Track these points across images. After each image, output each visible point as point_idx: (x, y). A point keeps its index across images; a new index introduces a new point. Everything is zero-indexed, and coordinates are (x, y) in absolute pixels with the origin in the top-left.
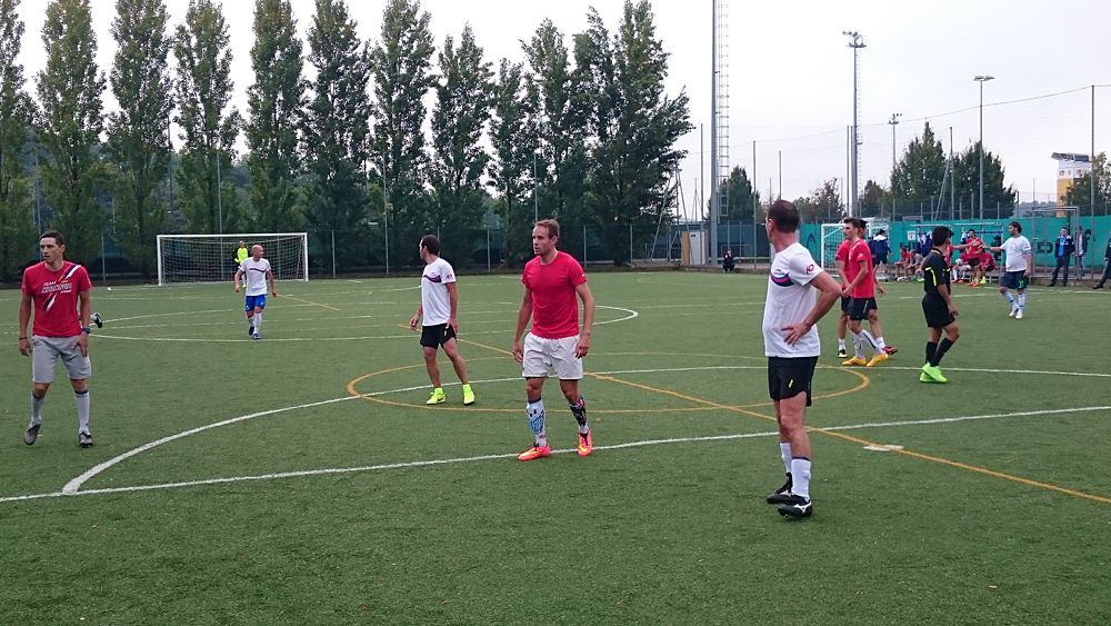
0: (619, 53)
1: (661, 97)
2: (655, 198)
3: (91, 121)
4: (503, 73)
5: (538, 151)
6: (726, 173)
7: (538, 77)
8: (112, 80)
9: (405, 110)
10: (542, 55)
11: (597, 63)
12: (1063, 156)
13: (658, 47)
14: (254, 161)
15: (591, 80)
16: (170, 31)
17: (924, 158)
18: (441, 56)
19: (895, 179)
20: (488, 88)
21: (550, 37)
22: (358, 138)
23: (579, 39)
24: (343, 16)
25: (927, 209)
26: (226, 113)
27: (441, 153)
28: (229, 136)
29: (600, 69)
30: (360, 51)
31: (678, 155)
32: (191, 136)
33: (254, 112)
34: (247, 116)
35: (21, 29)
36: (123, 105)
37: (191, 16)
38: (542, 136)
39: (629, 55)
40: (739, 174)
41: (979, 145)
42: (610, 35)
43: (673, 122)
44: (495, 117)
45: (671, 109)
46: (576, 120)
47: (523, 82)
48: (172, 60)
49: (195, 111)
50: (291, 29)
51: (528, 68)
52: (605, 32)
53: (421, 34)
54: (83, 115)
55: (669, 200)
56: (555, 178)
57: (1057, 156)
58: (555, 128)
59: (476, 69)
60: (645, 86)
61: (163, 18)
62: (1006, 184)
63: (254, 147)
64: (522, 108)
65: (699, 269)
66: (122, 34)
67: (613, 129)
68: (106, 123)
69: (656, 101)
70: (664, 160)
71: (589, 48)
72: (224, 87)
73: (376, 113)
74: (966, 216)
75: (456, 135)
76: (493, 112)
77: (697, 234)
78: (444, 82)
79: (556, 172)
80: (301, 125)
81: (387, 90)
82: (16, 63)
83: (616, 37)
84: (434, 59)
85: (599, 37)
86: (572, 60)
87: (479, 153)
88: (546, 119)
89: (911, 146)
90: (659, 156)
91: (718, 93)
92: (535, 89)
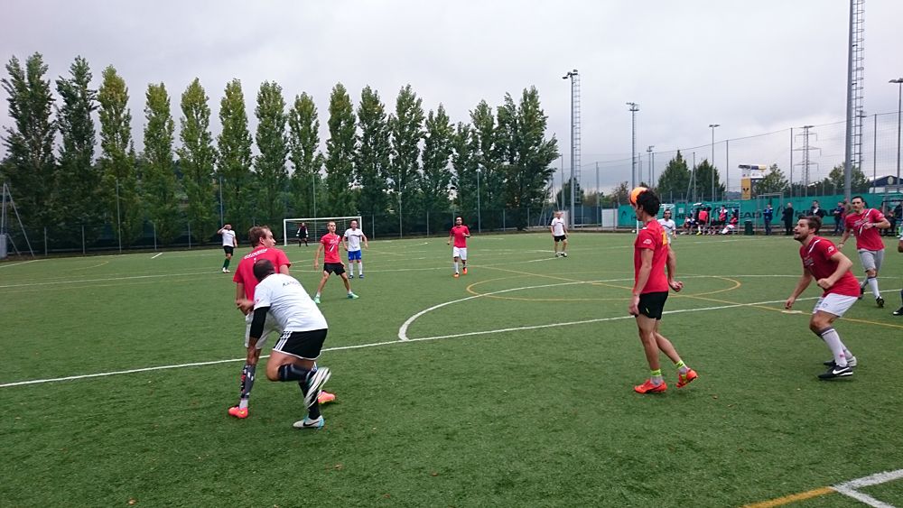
0: (521, 117)
1: (543, 140)
2: (539, 194)
3: (246, 160)
4: (459, 130)
5: (478, 170)
7: (478, 131)
8: (257, 139)
9: (408, 151)
10: (480, 120)
11: (509, 123)
12: (744, 167)
13: (541, 113)
14: (329, 180)
15: (506, 132)
16: (286, 111)
17: (676, 170)
18: (427, 122)
19: (661, 182)
20: (451, 138)
21: (484, 110)
22: (384, 167)
23: (500, 110)
24: (377, 102)
26: (315, 154)
27: (427, 173)
28: (317, 167)
29: (511, 126)
30: (386, 119)
31: (550, 171)
32: (298, 168)
33: (330, 154)
34: (326, 156)
35: (208, 113)
36: (262, 152)
37: (297, 104)
38: (480, 162)
39: (526, 118)
42: (516, 108)
43: (550, 153)
44: (455, 153)
45: (548, 146)
46: (499, 152)
47: (470, 133)
48: (288, 127)
49: (300, 154)
50: (350, 110)
51: (473, 126)
52: (514, 106)
53: (417, 111)
54: (242, 157)
55: (546, 194)
57: (741, 167)
58: (486, 158)
59: (445, 128)
60: (535, 134)
61: (282, 105)
62: (720, 182)
63: (329, 172)
64: (470, 148)
66: (261, 115)
67: (517, 157)
68: (254, 161)
69: (540, 142)
70: (544, 173)
71: (505, 115)
72: (315, 140)
73: (393, 153)
75: (434, 163)
76: (454, 150)
78: (428, 135)
80: (354, 160)
81: (399, 140)
82: (207, 131)
83: (519, 109)
84: (423, 123)
85: (510, 109)
86: (496, 121)
87: (447, 173)
88: (482, 153)
89: (671, 163)
90: (541, 171)
91: (574, 137)
92: (476, 137)
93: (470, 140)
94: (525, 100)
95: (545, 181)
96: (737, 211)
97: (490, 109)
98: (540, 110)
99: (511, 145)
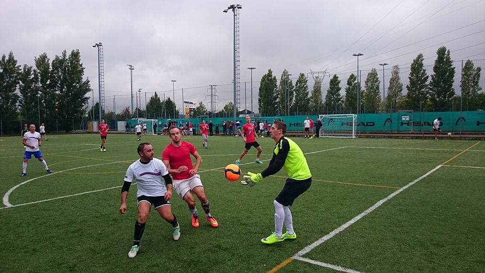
2: (79, 111)
4: (24, 69)
5: (38, 95)
7: (38, 71)
10: (41, 64)
11: (61, 68)
12: (186, 102)
13: (81, 66)
15: (58, 74)
17: (155, 102)
19: (147, 107)
20: (18, 73)
23: (53, 61)
31: (87, 98)
38: (39, 91)
41: (169, 99)
43: (85, 88)
44: (21, 84)
45: (84, 84)
46: (53, 85)
47: (33, 72)
51: (34, 67)
55: (84, 112)
58: (44, 88)
59: (14, 67)
64: (32, 81)
65: (96, 133)
67: (65, 89)
69: (80, 82)
70: (83, 99)
76: (21, 82)
77: (96, 122)
79: (45, 102)
86: (51, 67)
87: (16, 96)
88: (41, 85)
89: (152, 98)
90: (80, 98)
91: (100, 80)
92: (37, 75)
93: (33, 76)
94: (72, 56)
95: (83, 104)
96: (188, 124)
97: (49, 59)
98: (81, 64)
99: (61, 81)
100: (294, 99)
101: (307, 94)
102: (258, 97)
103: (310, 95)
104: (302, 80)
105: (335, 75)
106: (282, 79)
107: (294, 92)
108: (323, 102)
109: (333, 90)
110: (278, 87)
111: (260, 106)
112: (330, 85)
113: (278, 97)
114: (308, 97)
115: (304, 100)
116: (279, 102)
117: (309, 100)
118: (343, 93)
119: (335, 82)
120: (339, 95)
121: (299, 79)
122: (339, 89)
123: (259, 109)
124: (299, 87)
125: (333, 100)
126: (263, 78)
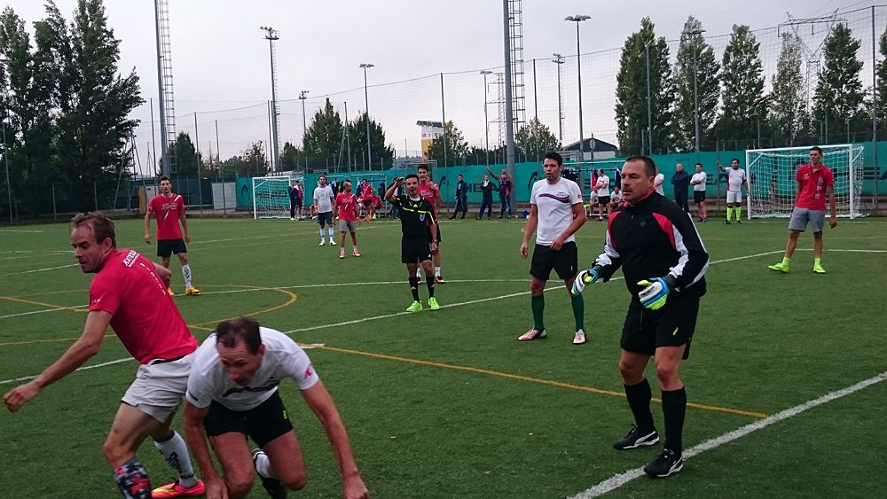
0: (76, 39)
1: (115, 77)
2: (114, 159)
5: (6, 120)
6: (173, 138)
7: (3, 56)
11: (56, 47)
12: (423, 123)
13: (110, 34)
15: (52, 61)
17: (326, 123)
19: (306, 142)
21: (12, 23)
23: (38, 25)
25: (331, 164)
29: (59, 51)
31: (132, 124)
38: (9, 108)
39: (84, 41)
40: (184, 138)
41: (366, 116)
42: (67, 23)
43: (127, 96)
45: (125, 85)
46: (40, 94)
52: (62, 21)
55: (126, 160)
56: (23, 143)
57: (419, 123)
58: (21, 101)
60: (101, 67)
67: (74, 101)
69: (111, 79)
70: (120, 127)
71: (48, 33)
74: (359, 169)
77: (152, 187)
79: (24, 138)
83: (73, 25)
85: (57, 25)
86: (33, 42)
88: (12, 93)
89: (317, 116)
91: (163, 73)
94: (83, 12)
97: (23, 23)
100: (721, 103)
101: (761, 85)
102: (614, 100)
103: (768, 90)
104: (743, 45)
105: (840, 27)
106: (682, 46)
107: (721, 83)
108: (809, 110)
109: (838, 71)
110: (672, 68)
111: (622, 126)
112: (828, 56)
113: (672, 99)
114: (763, 95)
115: (750, 104)
116: (677, 113)
117: (765, 103)
118: (867, 78)
119: (841, 47)
120: (858, 85)
121: (734, 43)
122: (856, 67)
123: (620, 136)
124: (734, 67)
125: (838, 101)
126: (627, 45)
